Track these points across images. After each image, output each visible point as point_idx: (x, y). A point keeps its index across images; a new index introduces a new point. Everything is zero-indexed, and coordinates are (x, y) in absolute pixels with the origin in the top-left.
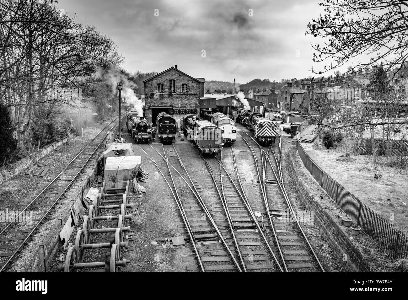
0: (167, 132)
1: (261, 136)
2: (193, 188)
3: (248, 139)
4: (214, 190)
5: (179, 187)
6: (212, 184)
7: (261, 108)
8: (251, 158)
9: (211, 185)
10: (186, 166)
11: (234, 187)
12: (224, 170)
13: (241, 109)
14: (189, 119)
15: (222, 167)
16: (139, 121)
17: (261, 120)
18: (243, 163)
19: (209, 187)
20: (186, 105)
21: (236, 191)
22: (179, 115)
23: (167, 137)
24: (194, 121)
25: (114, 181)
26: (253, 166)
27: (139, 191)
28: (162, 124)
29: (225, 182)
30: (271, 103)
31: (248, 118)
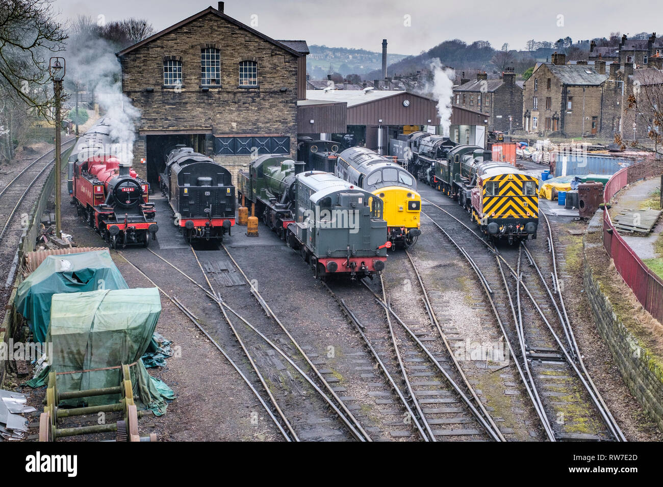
0: (206, 210)
1: (496, 217)
2: (318, 380)
3: (451, 226)
4: (380, 384)
5: (276, 380)
6: (370, 368)
7: (481, 131)
8: (469, 284)
9: (369, 372)
10: (279, 315)
11: (439, 375)
12: (399, 323)
13: (421, 134)
14: (272, 169)
15: (391, 314)
16: (116, 178)
17: (491, 171)
18: (452, 303)
19: (363, 376)
20: (254, 124)
21: (448, 385)
22: (235, 158)
23: (207, 226)
24: (287, 174)
25: (79, 367)
26: (481, 310)
27: (154, 398)
28: (188, 185)
29: (409, 361)
30: (505, 116)
31: (444, 163)
